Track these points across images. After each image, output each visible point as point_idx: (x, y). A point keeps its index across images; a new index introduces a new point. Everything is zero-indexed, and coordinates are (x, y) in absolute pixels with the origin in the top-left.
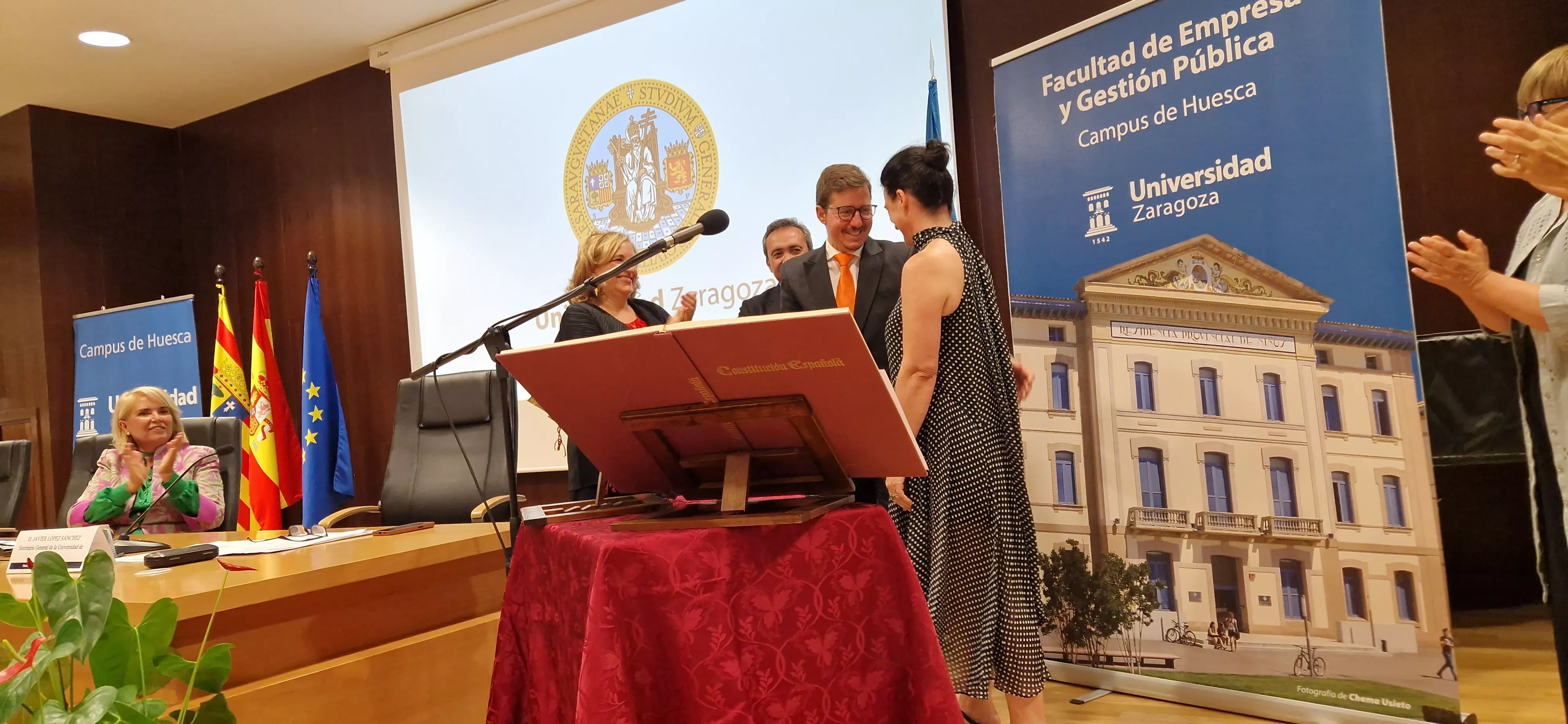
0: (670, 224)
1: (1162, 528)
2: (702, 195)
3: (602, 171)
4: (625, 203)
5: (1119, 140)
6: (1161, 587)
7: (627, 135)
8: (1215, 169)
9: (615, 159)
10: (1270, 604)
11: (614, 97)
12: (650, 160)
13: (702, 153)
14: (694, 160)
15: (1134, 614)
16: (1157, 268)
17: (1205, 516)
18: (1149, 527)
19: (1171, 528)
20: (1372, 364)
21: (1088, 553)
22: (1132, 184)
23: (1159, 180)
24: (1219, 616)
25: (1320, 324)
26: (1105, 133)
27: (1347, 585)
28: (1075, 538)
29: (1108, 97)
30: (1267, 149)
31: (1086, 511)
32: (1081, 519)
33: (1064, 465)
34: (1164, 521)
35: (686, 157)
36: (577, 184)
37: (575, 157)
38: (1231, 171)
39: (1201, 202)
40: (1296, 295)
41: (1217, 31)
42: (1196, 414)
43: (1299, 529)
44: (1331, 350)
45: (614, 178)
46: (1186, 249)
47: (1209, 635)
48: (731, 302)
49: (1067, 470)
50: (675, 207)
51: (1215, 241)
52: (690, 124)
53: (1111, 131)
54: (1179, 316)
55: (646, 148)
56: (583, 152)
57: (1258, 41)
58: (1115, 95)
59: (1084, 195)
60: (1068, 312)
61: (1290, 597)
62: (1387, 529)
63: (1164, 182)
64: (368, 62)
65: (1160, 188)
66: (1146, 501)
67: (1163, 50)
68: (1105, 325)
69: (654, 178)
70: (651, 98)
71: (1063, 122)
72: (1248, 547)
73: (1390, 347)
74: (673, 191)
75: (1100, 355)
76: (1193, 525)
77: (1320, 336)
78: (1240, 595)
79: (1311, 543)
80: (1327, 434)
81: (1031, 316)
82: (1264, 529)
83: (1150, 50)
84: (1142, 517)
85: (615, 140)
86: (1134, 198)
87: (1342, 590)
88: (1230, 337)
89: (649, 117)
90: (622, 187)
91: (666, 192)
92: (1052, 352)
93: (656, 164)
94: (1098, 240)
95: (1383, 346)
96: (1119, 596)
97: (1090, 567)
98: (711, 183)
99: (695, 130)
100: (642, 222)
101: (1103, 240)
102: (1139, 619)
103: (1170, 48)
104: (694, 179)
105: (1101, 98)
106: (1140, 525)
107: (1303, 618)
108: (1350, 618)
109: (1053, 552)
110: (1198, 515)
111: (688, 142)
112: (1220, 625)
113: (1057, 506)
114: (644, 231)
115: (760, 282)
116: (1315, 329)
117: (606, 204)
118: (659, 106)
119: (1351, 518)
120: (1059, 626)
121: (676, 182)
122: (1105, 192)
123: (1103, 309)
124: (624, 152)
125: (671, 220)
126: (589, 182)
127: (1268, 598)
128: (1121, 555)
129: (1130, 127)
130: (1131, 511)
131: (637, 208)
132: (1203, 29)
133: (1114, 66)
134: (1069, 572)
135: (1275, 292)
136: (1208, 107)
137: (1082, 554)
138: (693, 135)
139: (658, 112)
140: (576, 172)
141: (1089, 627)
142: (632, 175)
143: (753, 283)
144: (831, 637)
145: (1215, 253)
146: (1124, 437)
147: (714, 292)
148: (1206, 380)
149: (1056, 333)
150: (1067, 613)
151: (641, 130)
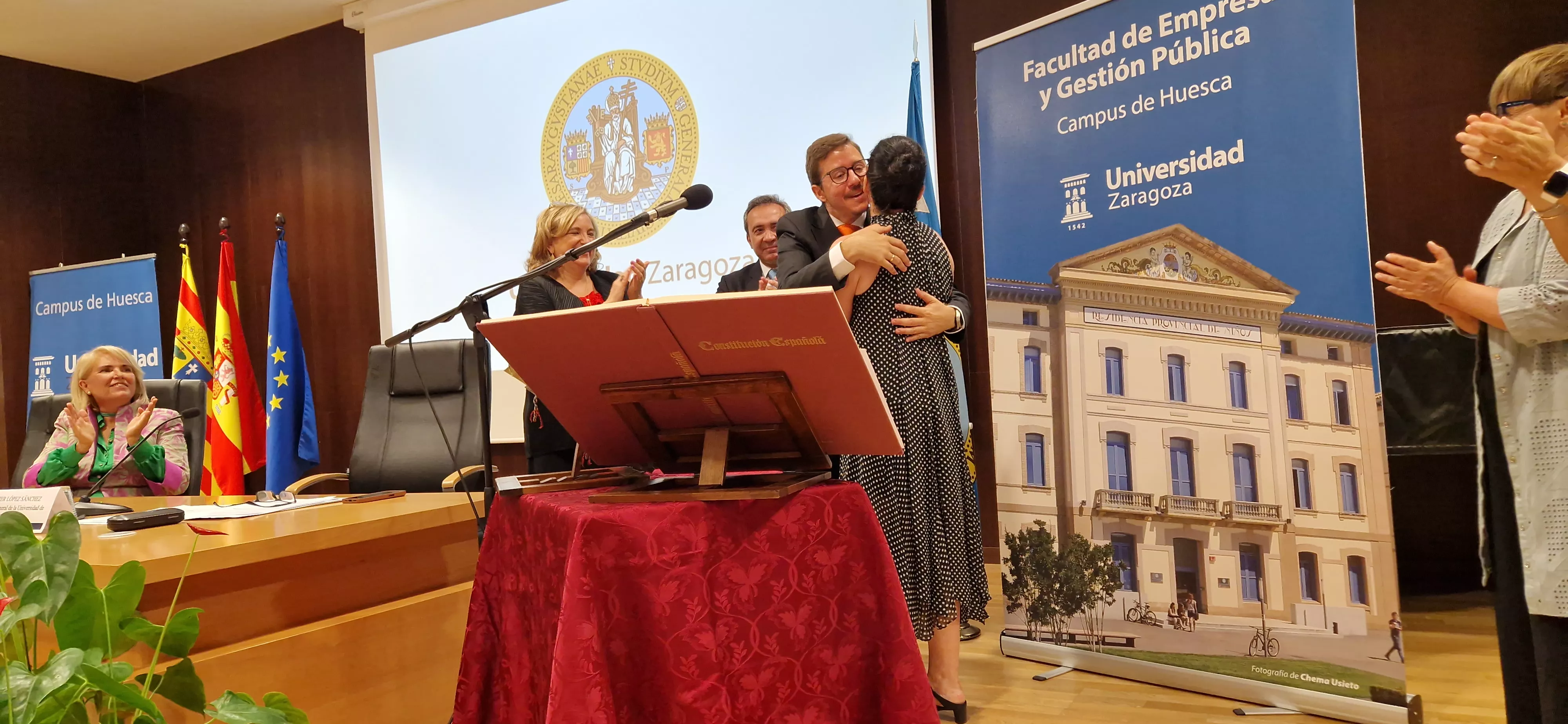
0: (649, 197)
1: (1127, 510)
2: (682, 168)
3: (581, 141)
4: (603, 175)
5: (1097, 128)
6: (1124, 568)
7: (607, 105)
8: (1189, 161)
9: (594, 129)
10: (1229, 587)
11: (594, 67)
12: (629, 131)
13: (682, 126)
14: (674, 133)
15: (1098, 593)
16: (1131, 255)
17: (1169, 500)
18: (1114, 509)
19: (1136, 511)
20: (1334, 355)
21: (1055, 533)
22: (1109, 172)
23: (1135, 170)
24: (1179, 596)
25: (1285, 315)
26: (1083, 121)
27: (1303, 569)
28: (1042, 518)
29: (1088, 85)
30: (1240, 142)
31: (1053, 492)
32: (1050, 500)
33: (1034, 447)
34: (1129, 503)
35: (666, 129)
36: (554, 153)
37: (553, 126)
38: (1204, 162)
39: (1174, 192)
40: (1264, 286)
41: (1195, 24)
42: (1163, 400)
43: (1259, 514)
44: (1295, 340)
45: (592, 149)
46: (1159, 238)
47: (1170, 615)
48: (708, 278)
49: (1036, 451)
50: (654, 180)
51: (1188, 231)
52: (671, 96)
53: (1089, 119)
54: (1150, 303)
55: (626, 120)
56: (562, 121)
57: (1235, 35)
58: (1095, 83)
59: (1061, 182)
60: (1043, 296)
61: (1248, 578)
62: (1342, 516)
63: (1139, 171)
64: (342, 21)
65: (1135, 176)
66: (1112, 484)
67: (1143, 41)
68: (1078, 311)
69: (633, 150)
70: (631, 69)
71: (1043, 108)
72: (1209, 530)
73: (1351, 339)
74: (652, 164)
75: (1072, 339)
76: (1157, 508)
77: (1285, 327)
78: (1201, 578)
79: (1269, 527)
80: (1290, 423)
81: (1005, 300)
82: (1226, 513)
83: (1129, 40)
84: (1108, 499)
85: (594, 110)
86: (1111, 186)
87: (1298, 574)
88: (1199, 326)
89: (629, 88)
90: (600, 158)
91: (645, 165)
92: (1025, 335)
93: (635, 136)
94: (1074, 226)
95: (1344, 338)
96: (1083, 577)
97: (1056, 547)
98: (690, 157)
99: (676, 103)
100: (619, 194)
101: (1079, 226)
102: (1102, 598)
103: (1150, 39)
104: (674, 153)
105: (1081, 86)
106: (1106, 507)
107: (1259, 600)
108: (1303, 601)
109: (1021, 532)
110: (1163, 498)
111: (668, 115)
112: (1180, 606)
113: (1026, 487)
114: (622, 204)
115: (738, 258)
116: (1281, 320)
117: (584, 175)
118: (640, 78)
119: (1309, 504)
120: (1024, 604)
121: (655, 155)
122: (1082, 179)
123: (1077, 295)
124: (603, 123)
125: (649, 193)
126: (567, 151)
127: (1227, 580)
128: (1087, 536)
129: (1108, 116)
130: (1098, 493)
131: (614, 180)
132: (1182, 21)
133: (1094, 54)
134: (1035, 552)
135: (1244, 282)
136: (1185, 98)
137: (1049, 535)
138: (673, 108)
139: (638, 83)
140: (555, 141)
141: (1053, 606)
142: (610, 146)
143: (731, 259)
144: (804, 611)
145: (1187, 243)
146: (1093, 421)
147: (690, 267)
148: (1174, 367)
149: (1030, 317)
150: (1032, 592)
151: (620, 101)
